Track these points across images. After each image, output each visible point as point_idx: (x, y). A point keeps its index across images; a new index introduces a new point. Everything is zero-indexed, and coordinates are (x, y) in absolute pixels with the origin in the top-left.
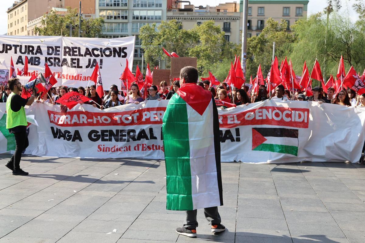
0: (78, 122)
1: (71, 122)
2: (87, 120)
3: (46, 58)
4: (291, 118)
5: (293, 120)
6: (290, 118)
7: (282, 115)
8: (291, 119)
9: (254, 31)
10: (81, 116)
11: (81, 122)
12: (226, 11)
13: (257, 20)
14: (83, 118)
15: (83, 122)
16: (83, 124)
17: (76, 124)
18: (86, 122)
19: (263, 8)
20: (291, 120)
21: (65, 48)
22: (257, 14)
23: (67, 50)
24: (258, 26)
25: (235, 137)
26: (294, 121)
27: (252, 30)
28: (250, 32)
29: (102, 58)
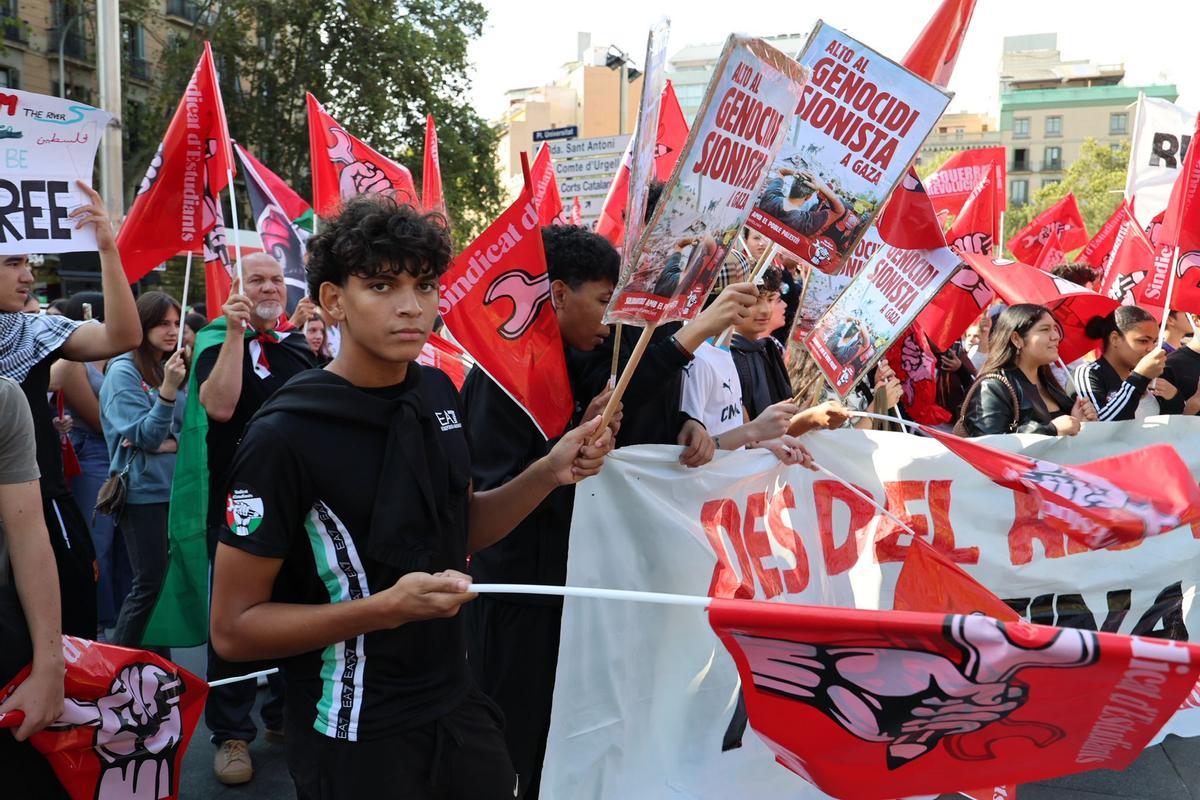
9: (1036, 173)
12: (962, 131)
13: (1043, 147)
19: (1059, 117)
22: (1042, 132)
24: (1045, 162)
27: (1032, 172)
28: (1026, 177)
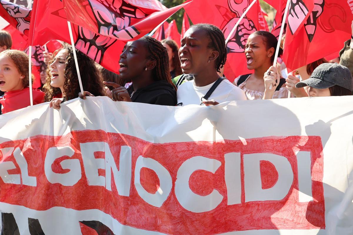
4: (224, 192)
5: (234, 199)
6: (215, 192)
7: (174, 180)
8: (221, 197)
20: (225, 200)
26: (239, 202)
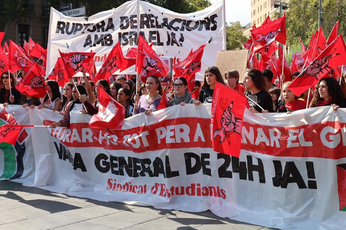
0: (79, 141)
1: (70, 141)
2: (93, 137)
3: (120, 34)
10: (84, 130)
11: (84, 141)
14: (87, 133)
15: (87, 140)
16: (87, 144)
17: (76, 144)
18: (91, 141)
21: (142, 16)
23: (145, 19)
25: (306, 179)
29: (182, 32)
